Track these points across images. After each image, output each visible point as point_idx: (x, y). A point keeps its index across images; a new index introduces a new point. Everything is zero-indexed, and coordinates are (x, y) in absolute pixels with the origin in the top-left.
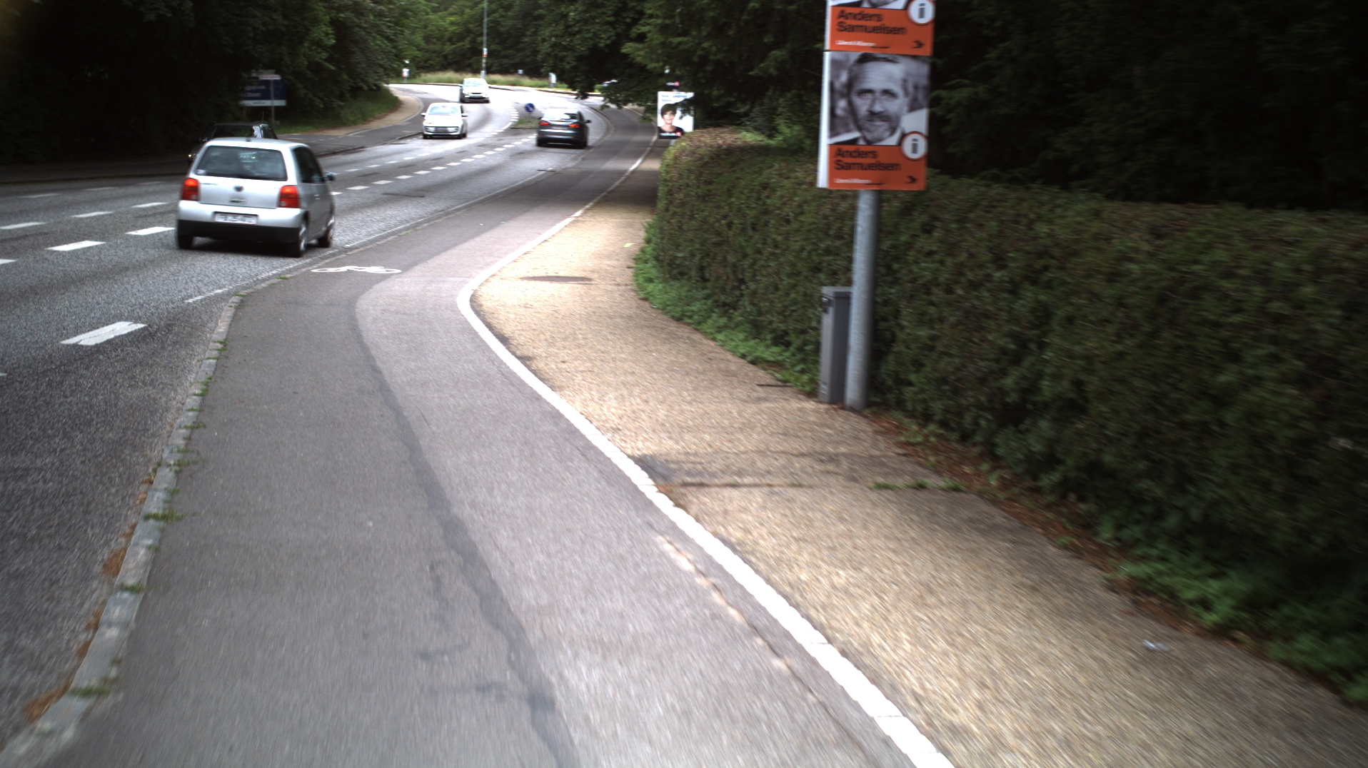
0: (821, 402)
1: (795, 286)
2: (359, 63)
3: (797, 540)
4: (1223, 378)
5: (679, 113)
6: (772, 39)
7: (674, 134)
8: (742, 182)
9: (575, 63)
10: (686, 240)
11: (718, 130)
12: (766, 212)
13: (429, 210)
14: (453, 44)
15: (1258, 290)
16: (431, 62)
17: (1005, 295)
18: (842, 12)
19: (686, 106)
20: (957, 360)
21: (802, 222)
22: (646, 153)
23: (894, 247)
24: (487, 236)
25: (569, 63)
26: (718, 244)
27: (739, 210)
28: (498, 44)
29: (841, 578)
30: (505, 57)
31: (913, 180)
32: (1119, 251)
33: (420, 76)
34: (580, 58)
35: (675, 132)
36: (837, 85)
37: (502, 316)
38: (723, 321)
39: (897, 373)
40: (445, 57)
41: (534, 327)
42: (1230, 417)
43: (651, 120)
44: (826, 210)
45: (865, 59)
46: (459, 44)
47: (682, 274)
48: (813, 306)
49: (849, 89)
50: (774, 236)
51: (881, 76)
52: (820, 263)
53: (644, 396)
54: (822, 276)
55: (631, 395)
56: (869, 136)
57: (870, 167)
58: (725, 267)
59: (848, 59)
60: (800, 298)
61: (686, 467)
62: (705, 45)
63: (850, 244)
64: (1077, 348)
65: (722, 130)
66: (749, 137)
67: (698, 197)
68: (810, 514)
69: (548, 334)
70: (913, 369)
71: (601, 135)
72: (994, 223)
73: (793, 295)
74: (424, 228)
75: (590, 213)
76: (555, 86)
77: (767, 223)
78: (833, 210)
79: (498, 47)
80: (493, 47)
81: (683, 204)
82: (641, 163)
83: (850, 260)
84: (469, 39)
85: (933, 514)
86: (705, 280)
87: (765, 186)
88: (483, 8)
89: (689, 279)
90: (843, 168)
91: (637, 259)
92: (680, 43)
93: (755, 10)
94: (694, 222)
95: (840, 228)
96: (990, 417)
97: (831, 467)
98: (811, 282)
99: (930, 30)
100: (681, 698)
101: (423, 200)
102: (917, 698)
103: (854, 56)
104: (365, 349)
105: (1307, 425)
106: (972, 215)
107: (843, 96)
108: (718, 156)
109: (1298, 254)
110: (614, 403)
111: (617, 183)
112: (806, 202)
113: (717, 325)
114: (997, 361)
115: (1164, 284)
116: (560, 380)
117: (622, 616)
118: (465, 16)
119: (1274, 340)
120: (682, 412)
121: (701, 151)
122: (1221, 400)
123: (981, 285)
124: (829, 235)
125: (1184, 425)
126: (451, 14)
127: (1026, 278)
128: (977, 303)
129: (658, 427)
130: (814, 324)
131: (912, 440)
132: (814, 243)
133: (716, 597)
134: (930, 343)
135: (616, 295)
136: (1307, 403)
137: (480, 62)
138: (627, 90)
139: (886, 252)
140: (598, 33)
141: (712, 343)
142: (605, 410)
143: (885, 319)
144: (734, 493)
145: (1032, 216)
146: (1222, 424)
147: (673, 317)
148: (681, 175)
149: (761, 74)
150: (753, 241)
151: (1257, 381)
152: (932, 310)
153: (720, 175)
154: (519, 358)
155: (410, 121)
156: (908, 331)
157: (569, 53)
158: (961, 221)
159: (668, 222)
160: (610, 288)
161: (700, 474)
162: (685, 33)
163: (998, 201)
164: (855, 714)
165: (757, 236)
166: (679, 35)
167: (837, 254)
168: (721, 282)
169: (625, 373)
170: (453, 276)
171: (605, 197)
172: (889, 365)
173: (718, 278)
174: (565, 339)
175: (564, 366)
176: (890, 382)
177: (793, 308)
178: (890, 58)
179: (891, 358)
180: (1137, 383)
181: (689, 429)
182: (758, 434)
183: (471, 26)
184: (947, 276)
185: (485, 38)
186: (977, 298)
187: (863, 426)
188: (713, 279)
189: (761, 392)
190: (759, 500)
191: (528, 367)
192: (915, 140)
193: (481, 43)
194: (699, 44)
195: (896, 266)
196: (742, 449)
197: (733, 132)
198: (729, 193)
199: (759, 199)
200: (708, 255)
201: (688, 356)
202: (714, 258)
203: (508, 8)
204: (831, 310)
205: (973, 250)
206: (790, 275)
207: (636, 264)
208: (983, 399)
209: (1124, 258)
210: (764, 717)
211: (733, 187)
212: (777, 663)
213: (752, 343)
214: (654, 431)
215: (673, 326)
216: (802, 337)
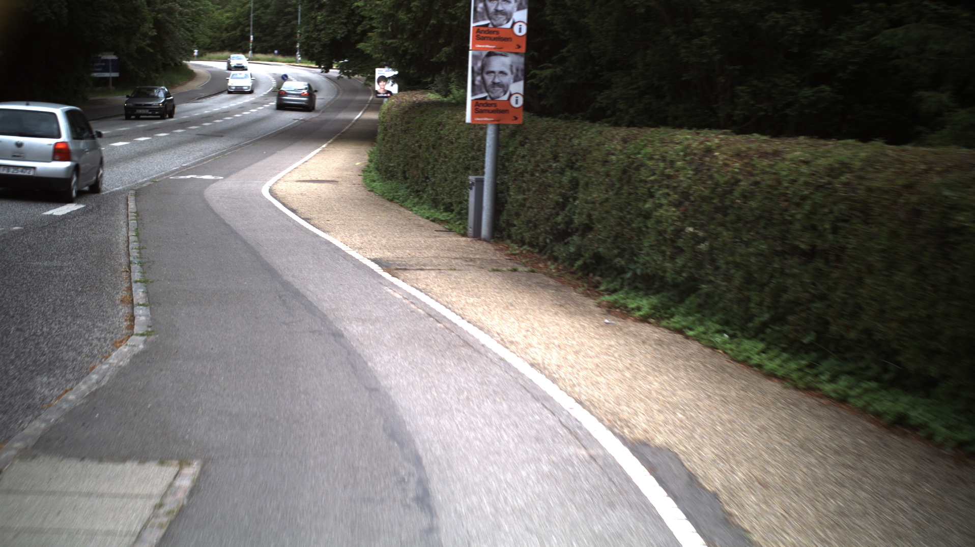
0: (469, 237)
1: (456, 178)
2: (169, 47)
3: (451, 288)
4: (647, 206)
5: (391, 83)
6: (443, 41)
7: (385, 95)
8: (427, 122)
9: (321, 49)
10: (395, 156)
11: (414, 93)
12: (440, 138)
13: (228, 144)
14: (228, 32)
15: (662, 165)
16: (212, 45)
17: (558, 175)
18: (478, 29)
19: (395, 79)
20: (536, 210)
21: (460, 143)
22: (365, 108)
23: (506, 154)
24: (269, 159)
25: (317, 49)
26: (413, 158)
27: (425, 137)
28: (260, 32)
29: (471, 300)
30: (265, 41)
31: (516, 118)
32: (607, 150)
33: (206, 55)
34: (324, 46)
35: (386, 93)
36: (476, 69)
37: (290, 199)
38: (416, 200)
39: (508, 221)
40: (223, 41)
41: (308, 204)
42: (650, 223)
43: (370, 86)
44: (472, 136)
45: (490, 54)
46: (233, 33)
47: (392, 176)
48: (465, 188)
49: (482, 71)
50: (445, 151)
51: (500, 63)
52: (469, 165)
53: (374, 235)
54: (470, 172)
55: (367, 234)
56: (492, 96)
57: (493, 112)
58: (417, 170)
59: (481, 55)
60: (458, 184)
61: (397, 263)
62: (406, 44)
63: (484, 155)
64: (589, 198)
65: (416, 92)
66: (432, 96)
67: (402, 131)
68: (459, 280)
69: (317, 208)
70: (515, 217)
71: (334, 96)
72: (553, 139)
73: (455, 183)
74: (229, 155)
75: (331, 146)
76: (300, 62)
77: (440, 145)
78: (476, 136)
79: (261, 35)
80: (256, 34)
81: (393, 135)
82: (362, 115)
83: (484, 162)
84: (239, 29)
85: (519, 280)
86: (406, 178)
87: (439, 124)
88: (250, 7)
89: (397, 178)
90: (479, 112)
91: (364, 171)
92: (391, 43)
93: (434, 25)
94: (399, 146)
95: (479, 145)
96: (551, 237)
97: (471, 263)
98: (464, 175)
99: (524, 39)
100: (397, 334)
101: (223, 138)
102: (498, 334)
103: (485, 53)
104: (217, 215)
105: (678, 223)
106: (544, 136)
107: (479, 74)
108: (413, 107)
109: (678, 147)
110: (358, 238)
111: (347, 128)
112: (461, 132)
113: (413, 202)
114: (554, 209)
115: (625, 164)
116: (328, 228)
117: (370, 311)
118: (237, 13)
119: (668, 187)
120: (394, 241)
121: (403, 105)
122: (647, 216)
123: (547, 171)
124: (474, 150)
125: (633, 230)
126: (227, 11)
127: (568, 166)
128: (545, 180)
129: (382, 247)
130: (466, 198)
131: (514, 252)
132: (466, 154)
133: (413, 306)
134: (523, 202)
135: (353, 189)
136: (678, 213)
137: (248, 45)
138: (354, 66)
139: (503, 157)
140: (336, 30)
141: (411, 212)
142: (353, 240)
143: (502, 192)
144: (422, 272)
145: (572, 135)
146: (647, 227)
147: (388, 199)
148: (392, 119)
149: (437, 60)
150: (433, 155)
151: (661, 206)
152: (524, 185)
153: (414, 118)
154: (303, 219)
155: (203, 86)
156: (513, 197)
157: (317, 42)
158: (539, 139)
159: (384, 146)
160: (349, 185)
161: (405, 265)
162: (394, 37)
163: (557, 128)
164: (472, 338)
165: (435, 152)
166: (391, 39)
167: (478, 160)
168: (415, 179)
169: (363, 225)
170: (256, 180)
171: (339, 136)
172: (504, 217)
173: (413, 177)
174: (328, 210)
175: (329, 222)
176: (504, 225)
177: (455, 190)
178: (503, 54)
179: (505, 213)
180: (614, 212)
181: (399, 248)
182: (435, 250)
183: (241, 20)
184: (532, 167)
185: (251, 28)
186: (546, 177)
187: (490, 247)
188: (410, 177)
189: (437, 234)
190: (434, 275)
191: (309, 223)
192: (517, 97)
193: (249, 32)
194: (403, 43)
195: (507, 164)
196: (426, 256)
197: (422, 93)
198: (420, 128)
199: (436, 131)
200: (408, 164)
201: (397, 218)
202: (412, 165)
203: (267, 6)
204: (474, 188)
205: (543, 153)
206: (454, 172)
207: (364, 173)
208: (548, 228)
209: (609, 153)
210: (432, 338)
211: (422, 125)
212: (439, 325)
213: (432, 211)
214: (380, 249)
215: (388, 204)
216: (460, 206)
